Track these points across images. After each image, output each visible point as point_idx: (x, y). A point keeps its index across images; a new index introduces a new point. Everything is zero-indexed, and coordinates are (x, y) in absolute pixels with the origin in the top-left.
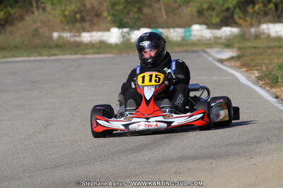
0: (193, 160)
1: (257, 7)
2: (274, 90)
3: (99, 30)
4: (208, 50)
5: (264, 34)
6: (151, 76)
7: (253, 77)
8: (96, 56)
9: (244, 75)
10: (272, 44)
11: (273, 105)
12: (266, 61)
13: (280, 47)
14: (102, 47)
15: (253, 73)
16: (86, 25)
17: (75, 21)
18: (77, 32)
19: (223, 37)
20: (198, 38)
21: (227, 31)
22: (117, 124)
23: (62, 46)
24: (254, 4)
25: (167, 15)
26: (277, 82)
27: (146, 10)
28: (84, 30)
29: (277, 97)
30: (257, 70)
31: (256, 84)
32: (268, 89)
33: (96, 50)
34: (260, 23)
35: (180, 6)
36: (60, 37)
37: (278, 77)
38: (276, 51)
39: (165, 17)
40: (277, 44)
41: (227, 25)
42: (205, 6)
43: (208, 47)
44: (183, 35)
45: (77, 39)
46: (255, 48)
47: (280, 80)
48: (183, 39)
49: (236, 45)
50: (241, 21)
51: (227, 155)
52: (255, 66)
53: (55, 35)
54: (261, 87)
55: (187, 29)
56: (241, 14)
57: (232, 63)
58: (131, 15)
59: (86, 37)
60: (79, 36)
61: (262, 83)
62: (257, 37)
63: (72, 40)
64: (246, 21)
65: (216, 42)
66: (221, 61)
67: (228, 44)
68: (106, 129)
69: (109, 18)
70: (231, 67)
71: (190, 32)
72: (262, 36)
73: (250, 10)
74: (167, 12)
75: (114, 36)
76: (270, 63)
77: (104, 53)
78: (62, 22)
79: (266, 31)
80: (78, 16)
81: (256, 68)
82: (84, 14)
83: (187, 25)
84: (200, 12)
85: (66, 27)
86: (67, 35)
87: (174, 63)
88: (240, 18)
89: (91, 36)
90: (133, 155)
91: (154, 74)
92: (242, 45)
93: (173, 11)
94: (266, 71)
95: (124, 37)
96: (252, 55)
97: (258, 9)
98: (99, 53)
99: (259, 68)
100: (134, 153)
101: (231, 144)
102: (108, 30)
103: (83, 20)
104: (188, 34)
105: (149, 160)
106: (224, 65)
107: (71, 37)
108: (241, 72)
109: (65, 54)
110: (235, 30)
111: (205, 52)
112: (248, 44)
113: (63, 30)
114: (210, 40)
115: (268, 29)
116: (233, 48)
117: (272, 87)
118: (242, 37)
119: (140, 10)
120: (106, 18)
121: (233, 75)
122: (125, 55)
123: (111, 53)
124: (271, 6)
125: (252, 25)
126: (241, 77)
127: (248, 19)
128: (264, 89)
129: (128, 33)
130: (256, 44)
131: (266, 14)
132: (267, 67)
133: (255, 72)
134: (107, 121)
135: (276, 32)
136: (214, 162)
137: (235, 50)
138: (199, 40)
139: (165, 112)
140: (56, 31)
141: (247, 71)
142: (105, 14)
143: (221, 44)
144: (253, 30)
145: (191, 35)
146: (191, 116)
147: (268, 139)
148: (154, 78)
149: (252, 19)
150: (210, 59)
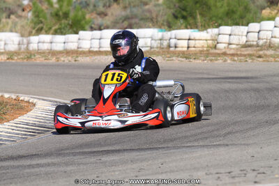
6: (114, 74)
22: (75, 122)
68: (64, 126)
87: (144, 61)
91: (117, 72)
134: (67, 119)
139: (121, 110)
146: (145, 115)
148: (116, 77)
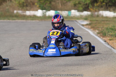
0: (70, 66)
1: (98, 4)
2: (104, 38)
3: (33, 10)
4: (78, 21)
5: (101, 15)
7: (96, 33)
8: (32, 21)
9: (92, 32)
10: (104, 19)
11: (103, 45)
12: (101, 26)
13: (107, 21)
14: (34, 17)
15: (96, 31)
16: (28, 8)
17: (24, 6)
18: (24, 11)
19: (84, 16)
20: (74, 15)
21: (86, 13)
23: (18, 16)
24: (97, 2)
25: (62, 6)
26: (106, 35)
27: (53, 3)
28: (27, 10)
29: (105, 41)
30: (97, 30)
31: (97, 35)
32: (101, 38)
33: (32, 19)
34: (99, 10)
35: (67, 2)
36: (17, 13)
37: (106, 33)
38: (106, 22)
39: (60, 6)
40: (106, 19)
41: (85, 10)
42: (77, 2)
43: (77, 19)
44: (68, 14)
45: (24, 14)
46: (97, 21)
47: (107, 34)
48: (68, 15)
49: (89, 19)
50: (91, 9)
51: (84, 64)
52: (97, 28)
53: (15, 11)
54: (99, 37)
55: (69, 12)
56: (92, 7)
57: (87, 26)
58: (47, 5)
59: (28, 13)
60: (25, 12)
61: (99, 35)
62: (98, 16)
63: (22, 14)
64: (93, 9)
65: (81, 18)
66: (83, 25)
67: (86, 18)
69: (38, 6)
70: (87, 28)
71: (70, 13)
72: (100, 16)
73: (95, 5)
74: (61, 4)
75: (39, 13)
76: (103, 27)
77: (35, 20)
78: (18, 6)
79: (102, 14)
80: (25, 4)
81: (97, 29)
82: (27, 3)
83: (69, 10)
84: (75, 5)
85: (20, 9)
86: (20, 12)
88: (91, 8)
89: (30, 13)
90: (46, 63)
92: (91, 19)
93: (64, 4)
94: (101, 30)
95: (43, 13)
96: (96, 23)
97: (99, 5)
98: (33, 20)
99: (98, 29)
100: (46, 62)
101: (86, 60)
102: (37, 10)
103: (27, 6)
104: (70, 14)
105: (52, 65)
106: (84, 27)
107: (22, 12)
108: (91, 30)
109: (19, 20)
110: (89, 13)
111: (77, 21)
112: (94, 19)
113: (19, 10)
114: (78, 16)
115: (103, 13)
116: (88, 20)
117: (103, 37)
118: (92, 16)
119: (50, 3)
120: (36, 6)
121: (87, 31)
122: (43, 21)
123: (38, 20)
124: (104, 4)
125: (96, 11)
126: (91, 32)
127: (94, 8)
128: (100, 38)
129: (45, 12)
130: (97, 19)
131: (102, 7)
132: (102, 29)
133: (97, 31)
135: (106, 14)
136: (79, 67)
137: (89, 21)
138: (74, 16)
140: (16, 10)
141: (93, 30)
142: (36, 4)
143: (83, 18)
144: (96, 13)
145: (71, 14)
147: (101, 59)
149: (96, 9)
150: (78, 24)
